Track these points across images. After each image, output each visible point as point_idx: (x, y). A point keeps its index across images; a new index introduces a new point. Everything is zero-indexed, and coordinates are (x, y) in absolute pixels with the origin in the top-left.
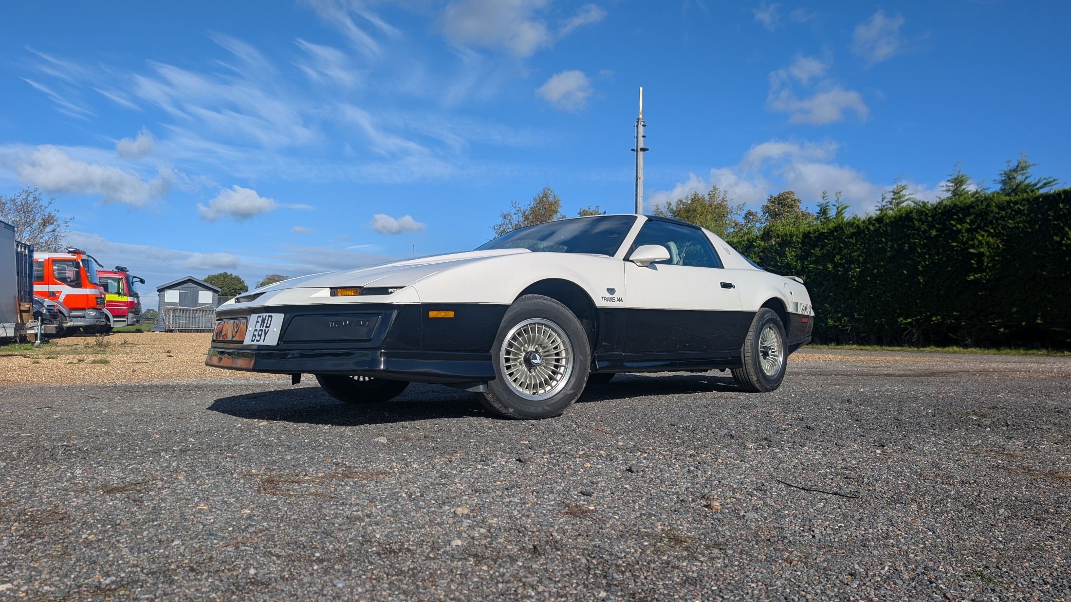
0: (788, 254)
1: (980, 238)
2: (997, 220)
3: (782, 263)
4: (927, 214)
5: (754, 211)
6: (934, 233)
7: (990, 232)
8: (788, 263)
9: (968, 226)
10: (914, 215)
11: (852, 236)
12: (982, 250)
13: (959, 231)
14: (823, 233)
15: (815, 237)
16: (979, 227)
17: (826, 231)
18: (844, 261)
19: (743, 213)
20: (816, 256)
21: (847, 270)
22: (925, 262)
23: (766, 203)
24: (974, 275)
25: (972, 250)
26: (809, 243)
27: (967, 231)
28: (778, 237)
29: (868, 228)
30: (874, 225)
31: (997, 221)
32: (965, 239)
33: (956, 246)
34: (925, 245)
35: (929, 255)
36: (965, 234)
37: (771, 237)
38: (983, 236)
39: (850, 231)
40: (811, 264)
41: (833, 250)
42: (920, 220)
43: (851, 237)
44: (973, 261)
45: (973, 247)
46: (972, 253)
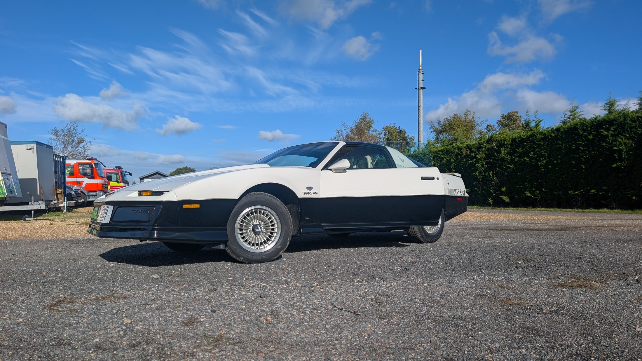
0: (502, 152)
1: (620, 140)
2: (631, 128)
3: (498, 157)
4: (587, 125)
5: (492, 124)
6: (591, 137)
7: (627, 137)
8: (502, 158)
9: (613, 133)
10: (579, 126)
12: (621, 148)
13: (607, 136)
14: (523, 138)
15: (519, 141)
16: (619, 133)
17: (525, 137)
18: (536, 156)
19: (485, 126)
20: (519, 153)
21: (538, 162)
22: (586, 156)
23: (500, 119)
24: (616, 164)
25: (615, 148)
26: (515, 145)
27: (612, 135)
28: (497, 142)
29: (551, 136)
30: (554, 133)
32: (610, 141)
33: (606, 145)
34: (585, 145)
35: (589, 151)
36: (611, 138)
37: (493, 142)
38: (622, 139)
39: (539, 137)
40: (516, 158)
41: (530, 149)
42: (583, 130)
43: (540, 141)
44: (615, 155)
45: (616, 146)
46: (615, 150)
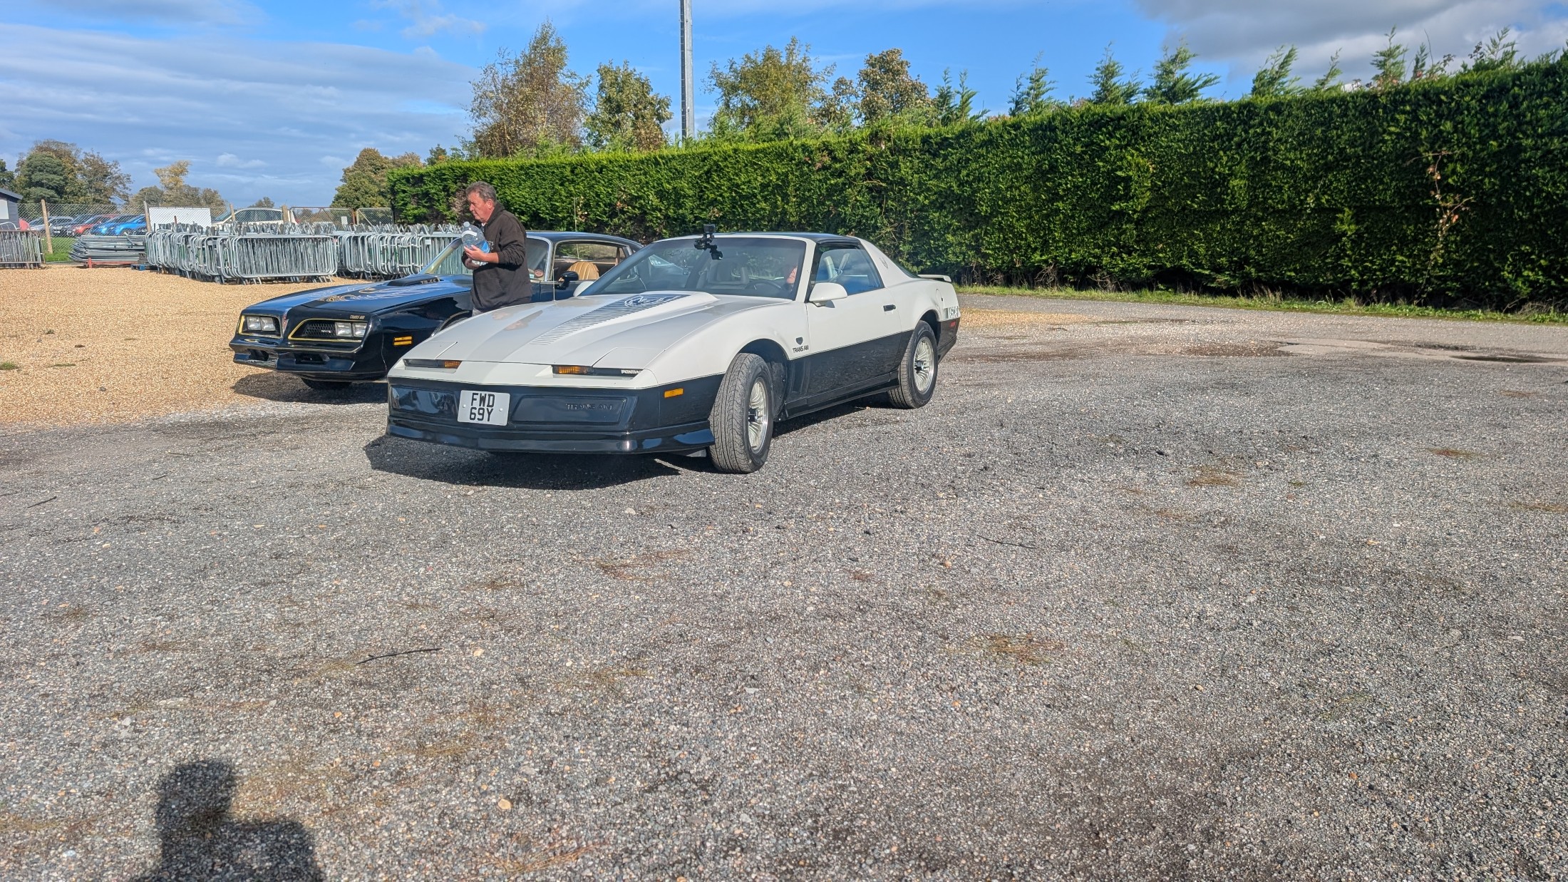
0: (902, 165)
1: (1130, 158)
2: (1150, 136)
3: (893, 176)
4: (1072, 123)
5: (848, 79)
6: (1079, 149)
7: (1141, 152)
8: (901, 178)
9: (1117, 142)
10: (1057, 123)
11: (984, 144)
12: (1131, 173)
13: (1107, 148)
14: (946, 139)
15: (936, 144)
16: (1128, 145)
17: (950, 136)
18: (971, 178)
19: (833, 80)
20: (936, 169)
21: (974, 192)
22: (1067, 185)
23: (865, 67)
24: (1119, 204)
25: (1119, 173)
26: (928, 151)
27: (1117, 147)
28: (889, 141)
29: (1002, 136)
30: (1009, 133)
31: (1149, 138)
32: (1113, 159)
33: (1103, 166)
34: (1068, 163)
36: (1114, 152)
37: (880, 139)
38: (1132, 155)
39: (979, 137)
41: (959, 162)
42: (1063, 131)
43: (981, 146)
44: (1119, 187)
45: (1121, 169)
46: (1120, 176)
